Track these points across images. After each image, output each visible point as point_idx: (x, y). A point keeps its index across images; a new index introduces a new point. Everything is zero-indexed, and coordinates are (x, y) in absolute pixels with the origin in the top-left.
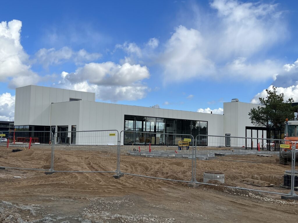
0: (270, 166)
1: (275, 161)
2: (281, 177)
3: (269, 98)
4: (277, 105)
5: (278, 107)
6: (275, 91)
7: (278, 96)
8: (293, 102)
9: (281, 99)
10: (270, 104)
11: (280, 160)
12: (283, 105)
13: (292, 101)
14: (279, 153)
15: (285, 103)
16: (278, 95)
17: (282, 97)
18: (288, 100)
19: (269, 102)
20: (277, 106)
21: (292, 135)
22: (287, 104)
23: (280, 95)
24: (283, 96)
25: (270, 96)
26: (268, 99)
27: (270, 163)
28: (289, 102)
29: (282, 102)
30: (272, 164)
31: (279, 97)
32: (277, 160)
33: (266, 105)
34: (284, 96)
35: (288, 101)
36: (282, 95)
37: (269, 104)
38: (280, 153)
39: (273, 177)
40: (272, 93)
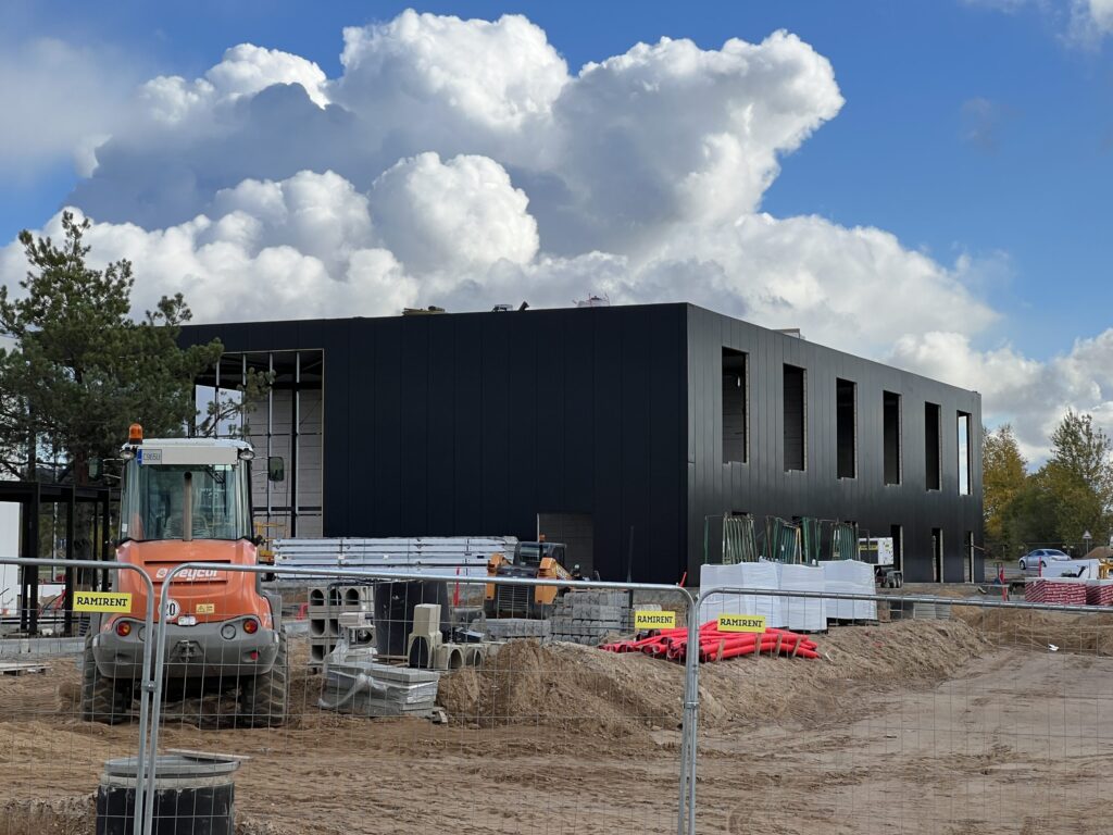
0: (19, 740)
1: (58, 703)
2: (81, 804)
3: (41, 286)
4: (87, 339)
5: (93, 349)
6: (76, 248)
7: (97, 280)
8: (184, 323)
9: (116, 301)
10: (47, 327)
11: (89, 692)
12: (124, 339)
13: (178, 312)
14: (82, 646)
15: (137, 323)
16: (98, 270)
17: (122, 284)
18: (155, 309)
19: (40, 313)
20: (91, 342)
21: (167, 532)
22: (148, 330)
23: (111, 271)
24: (127, 280)
25: (47, 272)
26: (30, 297)
27: (25, 714)
28: (160, 322)
29: (122, 316)
30: (34, 724)
31: (101, 288)
32: (68, 695)
33: (19, 331)
34: (131, 282)
35: (159, 311)
36: (119, 272)
37: (39, 329)
38: (89, 647)
39: (33, 809)
40: (61, 255)
